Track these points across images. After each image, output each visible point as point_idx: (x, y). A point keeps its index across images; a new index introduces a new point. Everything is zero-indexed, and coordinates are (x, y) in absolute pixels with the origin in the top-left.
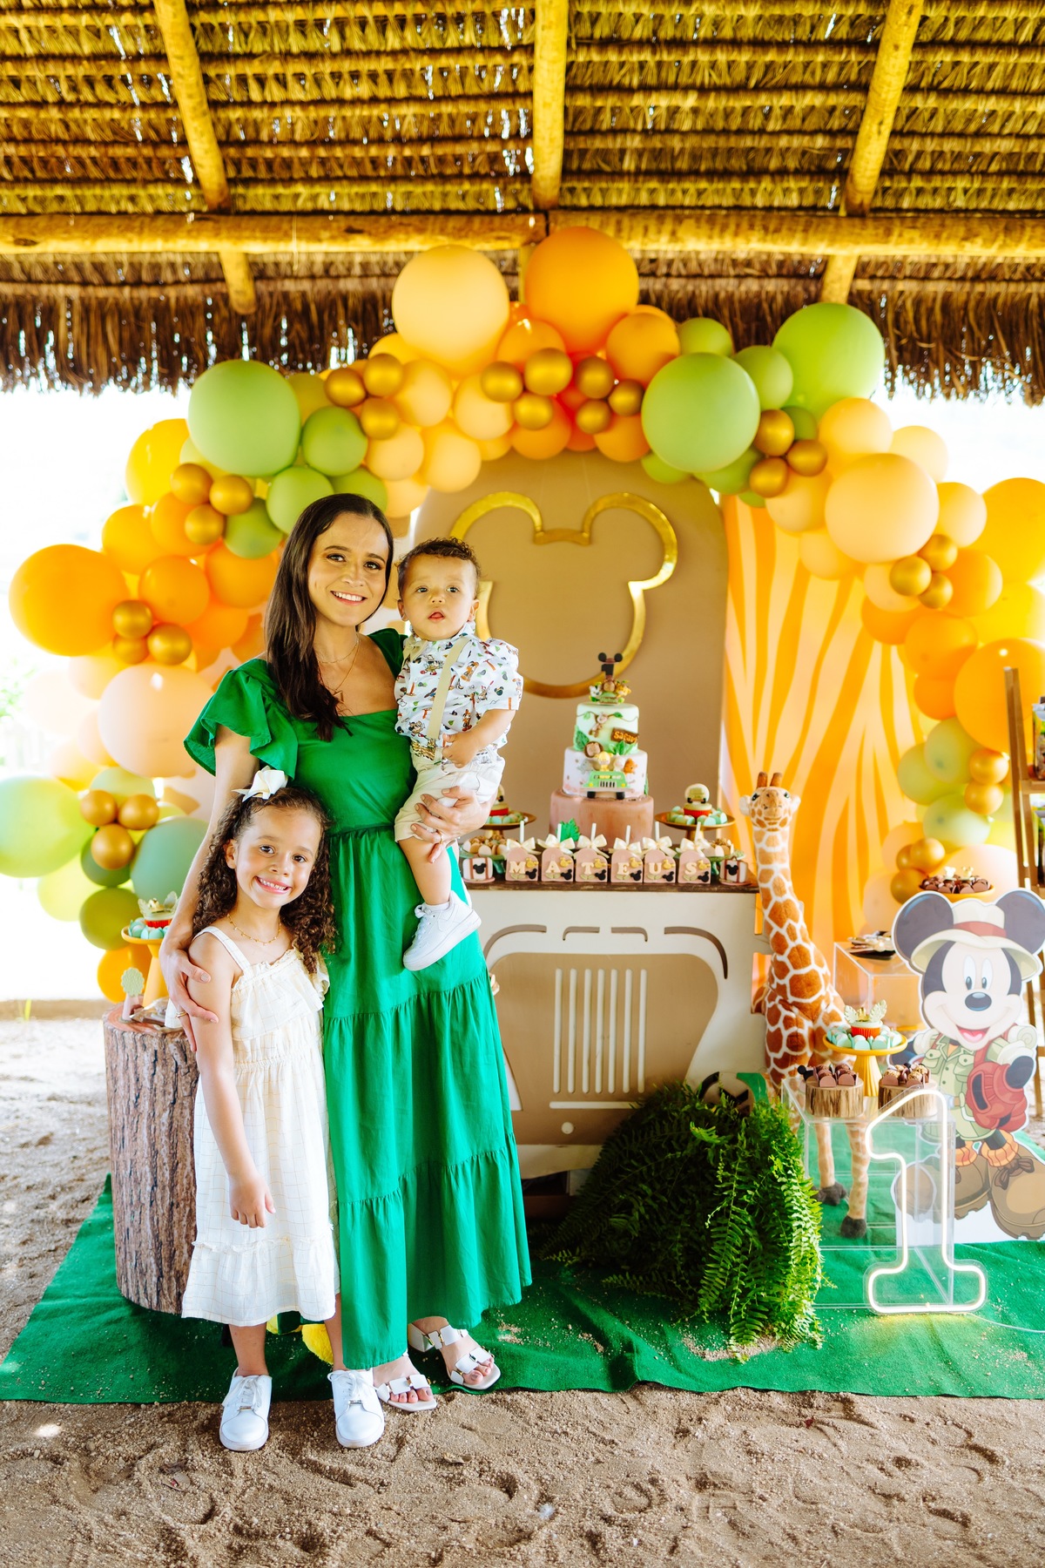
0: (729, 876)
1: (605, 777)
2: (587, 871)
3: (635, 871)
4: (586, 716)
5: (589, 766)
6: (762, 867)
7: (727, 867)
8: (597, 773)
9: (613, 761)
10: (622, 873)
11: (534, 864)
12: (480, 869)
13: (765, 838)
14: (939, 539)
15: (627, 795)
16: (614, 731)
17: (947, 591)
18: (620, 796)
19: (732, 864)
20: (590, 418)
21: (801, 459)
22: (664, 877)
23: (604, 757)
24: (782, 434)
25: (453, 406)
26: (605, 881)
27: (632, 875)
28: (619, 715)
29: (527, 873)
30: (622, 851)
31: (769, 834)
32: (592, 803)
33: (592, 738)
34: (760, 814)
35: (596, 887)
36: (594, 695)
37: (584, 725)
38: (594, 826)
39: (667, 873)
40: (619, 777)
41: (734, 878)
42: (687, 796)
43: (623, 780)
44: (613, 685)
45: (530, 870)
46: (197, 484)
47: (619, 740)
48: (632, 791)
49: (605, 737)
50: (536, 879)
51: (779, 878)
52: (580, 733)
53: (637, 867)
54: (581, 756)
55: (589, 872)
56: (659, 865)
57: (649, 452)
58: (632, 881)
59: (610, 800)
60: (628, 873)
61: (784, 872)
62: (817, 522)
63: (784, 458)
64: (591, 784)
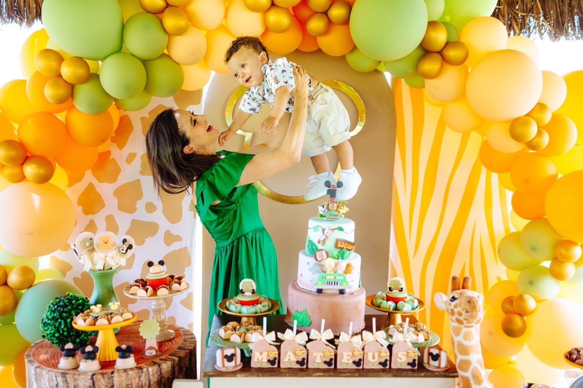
0: (432, 362)
1: (330, 278)
2: (317, 359)
3: (357, 360)
4: (316, 229)
5: (317, 268)
6: (460, 357)
7: (430, 354)
8: (324, 275)
9: (336, 265)
10: (345, 361)
11: (274, 353)
12: (230, 358)
13: (463, 333)
14: (541, 106)
15: (347, 291)
16: (337, 241)
17: (546, 139)
18: (342, 292)
19: (435, 352)
20: (316, 25)
21: (452, 53)
22: (380, 363)
23: (330, 263)
24: (440, 37)
25: (226, 16)
26: (332, 368)
27: (354, 362)
28: (341, 229)
29: (269, 361)
30: (346, 343)
31: (464, 330)
32: (320, 298)
33: (320, 246)
34: (460, 314)
35: (325, 372)
36: (321, 213)
37: (313, 235)
38: (323, 321)
39: (383, 360)
40: (341, 278)
41: (436, 363)
42: (388, 286)
43: (345, 280)
44: (336, 205)
45: (272, 359)
46: (53, 64)
47: (342, 249)
48: (351, 287)
49: (330, 245)
50: (276, 366)
51: (476, 368)
52: (310, 241)
53: (358, 355)
54: (312, 260)
55: (319, 360)
56: (376, 354)
57: (355, 48)
58: (354, 367)
59: (334, 295)
60: (351, 361)
61: (479, 362)
62: (462, 95)
63: (440, 53)
64: (320, 283)
